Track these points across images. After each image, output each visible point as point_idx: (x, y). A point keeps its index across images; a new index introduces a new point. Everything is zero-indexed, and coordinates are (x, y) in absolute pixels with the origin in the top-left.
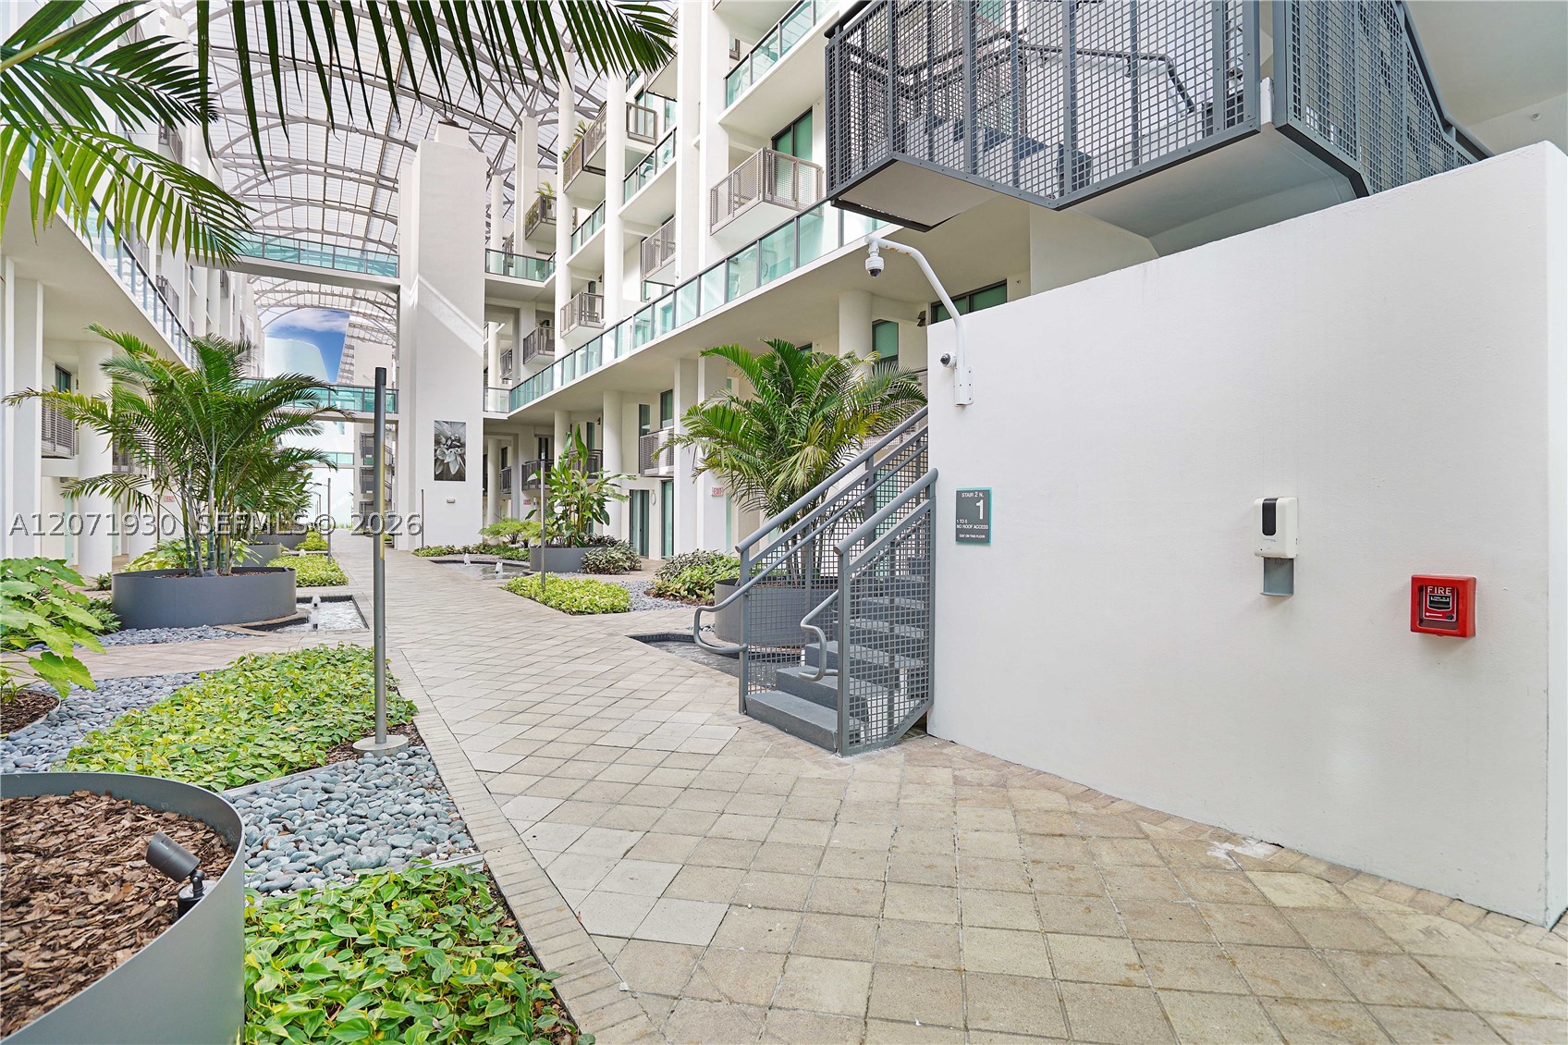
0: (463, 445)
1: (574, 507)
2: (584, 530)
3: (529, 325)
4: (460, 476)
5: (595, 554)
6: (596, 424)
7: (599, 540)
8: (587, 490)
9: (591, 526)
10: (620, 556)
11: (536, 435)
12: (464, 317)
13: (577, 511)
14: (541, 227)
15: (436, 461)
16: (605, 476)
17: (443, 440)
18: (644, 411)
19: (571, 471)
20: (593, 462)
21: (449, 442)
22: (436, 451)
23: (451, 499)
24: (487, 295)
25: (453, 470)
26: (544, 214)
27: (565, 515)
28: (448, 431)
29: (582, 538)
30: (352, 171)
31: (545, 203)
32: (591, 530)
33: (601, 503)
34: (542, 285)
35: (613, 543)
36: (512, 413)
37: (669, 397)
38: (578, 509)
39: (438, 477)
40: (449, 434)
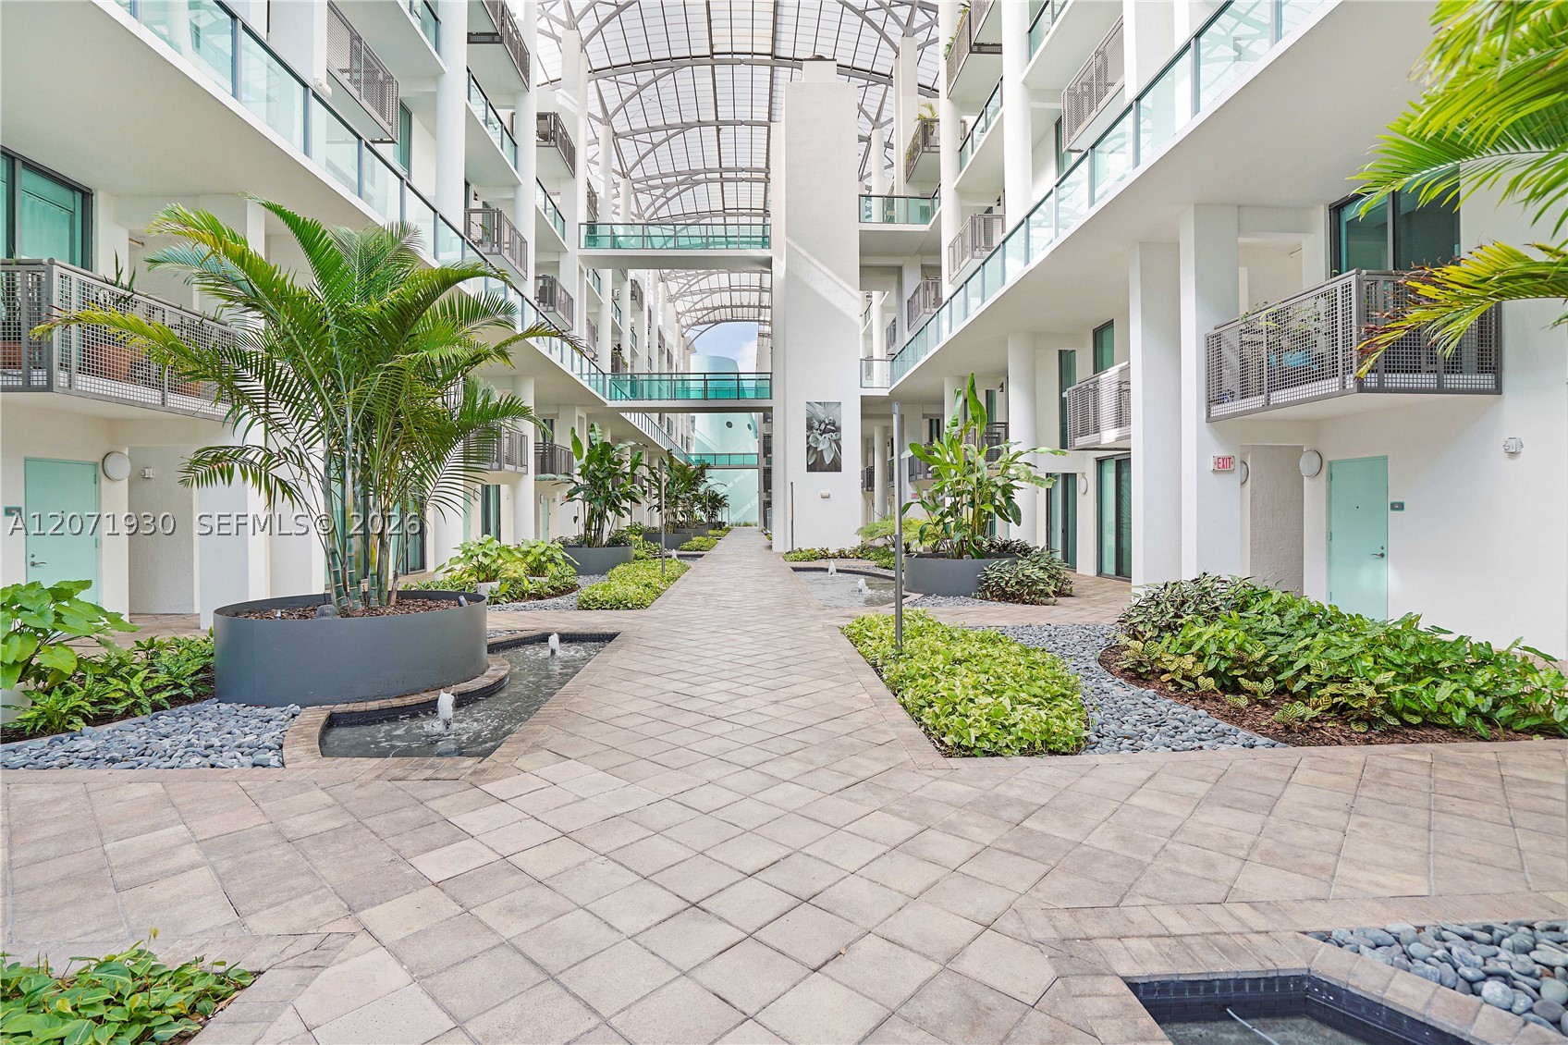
0: (838, 430)
1: (966, 498)
2: (983, 532)
3: (912, 280)
4: (836, 466)
5: (998, 569)
6: (998, 391)
7: (1005, 547)
8: (986, 473)
9: (992, 525)
10: (1041, 574)
11: (924, 416)
12: (836, 278)
13: (972, 503)
14: (924, 158)
15: (808, 449)
16: (1013, 450)
17: (816, 425)
18: (1066, 360)
19: (963, 446)
20: (994, 436)
21: (823, 427)
22: (808, 437)
23: (826, 493)
24: (861, 254)
25: (828, 460)
26: (926, 142)
27: (954, 510)
28: (822, 414)
29: (979, 544)
30: (743, 170)
31: (927, 128)
32: (992, 531)
33: (1007, 491)
34: (924, 228)
35: (1026, 551)
36: (893, 387)
37: (1106, 334)
38: (973, 501)
39: (811, 468)
40: (822, 416)
